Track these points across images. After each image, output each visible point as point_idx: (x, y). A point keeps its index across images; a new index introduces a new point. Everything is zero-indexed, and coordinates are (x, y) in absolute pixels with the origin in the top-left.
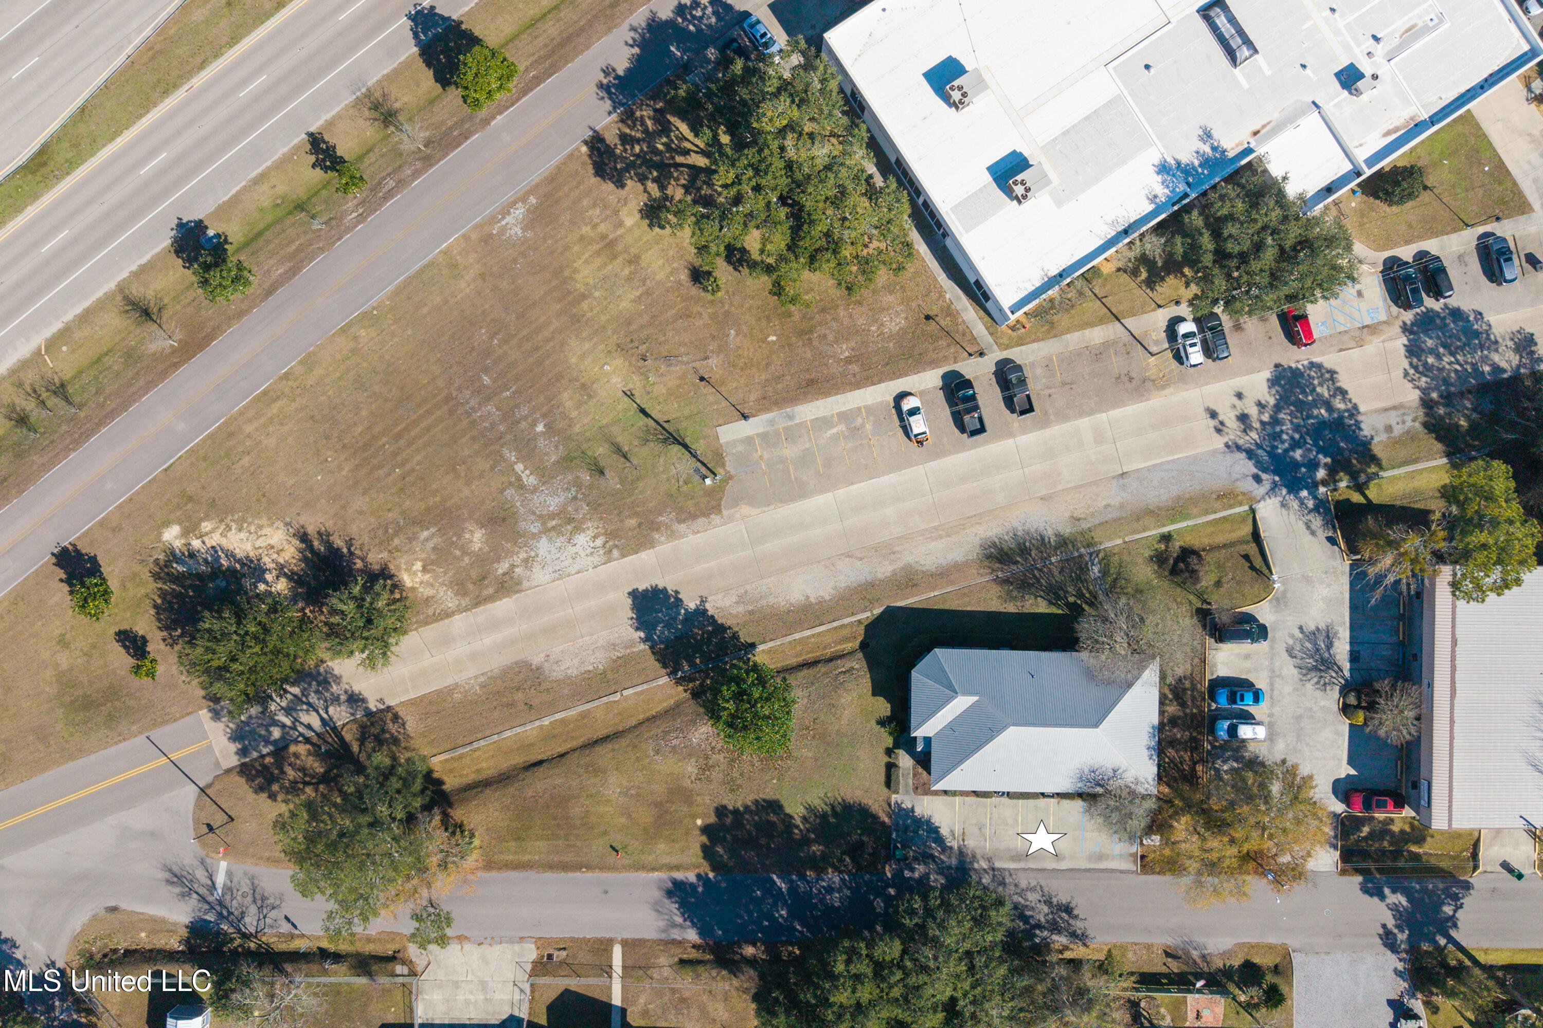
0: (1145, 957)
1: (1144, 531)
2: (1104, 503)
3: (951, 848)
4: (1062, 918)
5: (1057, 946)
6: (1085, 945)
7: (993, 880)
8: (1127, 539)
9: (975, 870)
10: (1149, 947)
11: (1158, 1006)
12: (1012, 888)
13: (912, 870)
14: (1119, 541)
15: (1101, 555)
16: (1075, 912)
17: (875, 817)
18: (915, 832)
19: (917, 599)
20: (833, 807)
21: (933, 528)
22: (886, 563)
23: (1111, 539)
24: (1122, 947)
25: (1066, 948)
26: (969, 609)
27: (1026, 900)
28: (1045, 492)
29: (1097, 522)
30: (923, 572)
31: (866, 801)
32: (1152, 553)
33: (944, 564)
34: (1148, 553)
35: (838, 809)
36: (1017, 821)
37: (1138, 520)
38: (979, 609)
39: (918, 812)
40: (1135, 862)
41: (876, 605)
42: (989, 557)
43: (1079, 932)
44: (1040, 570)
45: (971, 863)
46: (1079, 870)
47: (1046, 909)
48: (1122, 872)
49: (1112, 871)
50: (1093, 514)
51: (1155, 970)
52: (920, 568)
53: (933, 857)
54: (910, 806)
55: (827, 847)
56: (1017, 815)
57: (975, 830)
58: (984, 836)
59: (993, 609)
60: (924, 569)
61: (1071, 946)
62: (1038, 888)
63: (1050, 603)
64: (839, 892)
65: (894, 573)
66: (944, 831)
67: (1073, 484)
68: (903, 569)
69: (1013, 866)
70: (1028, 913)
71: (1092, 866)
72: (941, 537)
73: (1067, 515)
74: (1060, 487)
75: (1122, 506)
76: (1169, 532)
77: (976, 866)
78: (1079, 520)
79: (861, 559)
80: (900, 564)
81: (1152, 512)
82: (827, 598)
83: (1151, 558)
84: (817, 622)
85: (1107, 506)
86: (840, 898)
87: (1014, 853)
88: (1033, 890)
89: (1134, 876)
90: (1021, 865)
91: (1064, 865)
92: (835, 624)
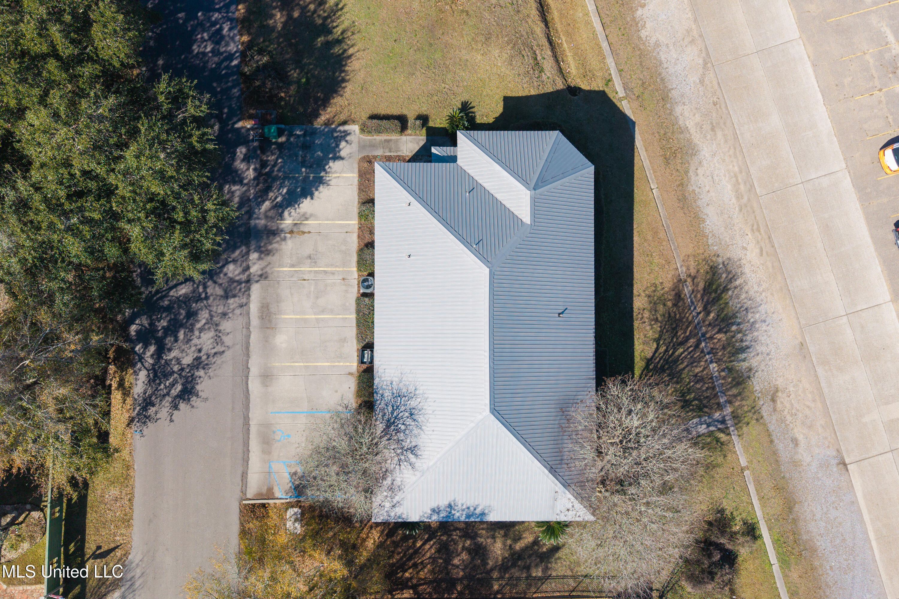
0: (110, 515)
1: (761, 499)
2: (800, 437)
3: (281, 216)
4: (173, 385)
5: (129, 378)
6: (131, 421)
7: (232, 281)
8: (747, 473)
9: (248, 253)
10: (127, 521)
11: (32, 537)
12: (221, 309)
13: (247, 159)
14: (743, 462)
15: (722, 436)
16: (182, 406)
17: (325, 102)
18: (303, 164)
19: (647, 163)
20: (339, 42)
21: (752, 186)
22: (698, 118)
23: (746, 449)
24: (127, 477)
25: (126, 393)
26: (636, 239)
27: (201, 330)
28: (812, 349)
29: (771, 428)
30: (687, 172)
31: (349, 89)
32: (728, 512)
33: (699, 203)
34: (728, 506)
35: (337, 50)
36: (323, 312)
37: (777, 488)
38: (636, 254)
39: (334, 166)
40: (260, 496)
41: (636, 104)
42: (713, 270)
43: (152, 411)
44: (697, 346)
45: (258, 249)
46: (247, 407)
47: (187, 360)
48: (244, 475)
49: (246, 461)
50: (782, 420)
51: (90, 530)
52: (692, 168)
53: (268, 189)
54: (343, 153)
55: (280, 35)
56: (332, 312)
57: (307, 250)
58: (299, 263)
59: (637, 275)
60: (691, 173)
61: (129, 401)
62: (219, 348)
63: (649, 361)
64: (212, 51)
65: (683, 130)
66: (306, 205)
67: (826, 390)
68: (689, 141)
69: (254, 307)
70: (181, 335)
71: (253, 429)
72: (739, 197)
73: (780, 382)
74: (820, 371)
75: (796, 464)
76: (760, 536)
77: (254, 256)
78: (773, 400)
79: (702, 82)
80: (696, 137)
81: (790, 509)
82: (643, 34)
83: (721, 511)
84: (607, 20)
85: (795, 442)
86: (204, 54)
87: (273, 309)
88: (218, 340)
89: (238, 494)
90: (255, 321)
91: (254, 385)
92: (605, 45)
